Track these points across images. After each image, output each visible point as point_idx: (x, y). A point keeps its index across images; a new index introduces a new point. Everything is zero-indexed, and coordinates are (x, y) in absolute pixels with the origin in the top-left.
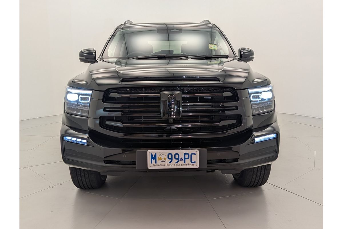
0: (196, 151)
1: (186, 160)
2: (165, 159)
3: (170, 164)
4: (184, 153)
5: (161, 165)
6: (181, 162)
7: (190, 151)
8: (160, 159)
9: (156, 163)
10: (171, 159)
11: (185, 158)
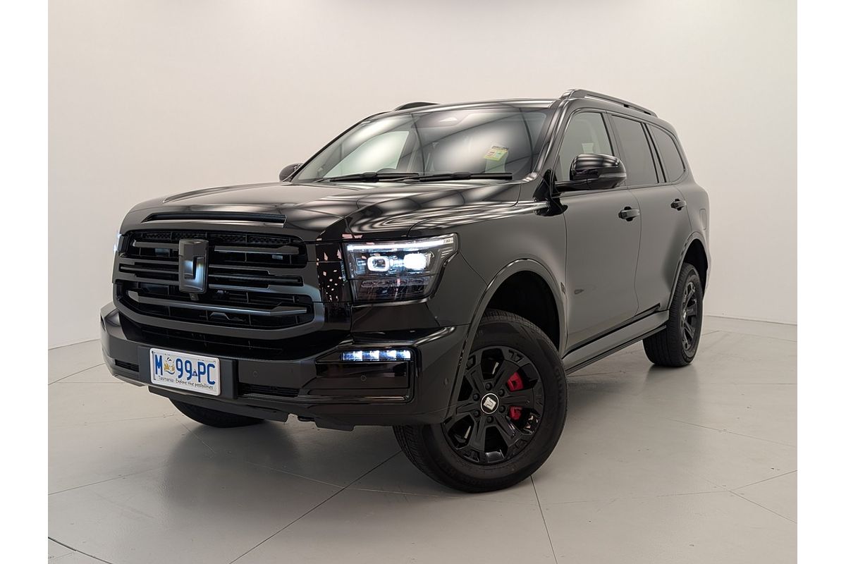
0: (215, 360)
1: (201, 375)
2: (173, 369)
3: (179, 379)
4: (199, 363)
5: (168, 380)
6: (194, 379)
7: (207, 360)
8: (167, 367)
9: (162, 374)
10: (181, 370)
11: (200, 373)
